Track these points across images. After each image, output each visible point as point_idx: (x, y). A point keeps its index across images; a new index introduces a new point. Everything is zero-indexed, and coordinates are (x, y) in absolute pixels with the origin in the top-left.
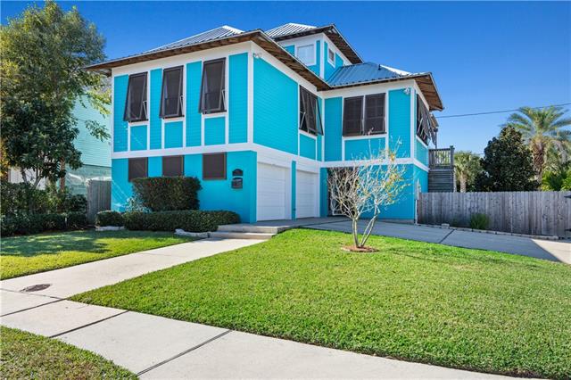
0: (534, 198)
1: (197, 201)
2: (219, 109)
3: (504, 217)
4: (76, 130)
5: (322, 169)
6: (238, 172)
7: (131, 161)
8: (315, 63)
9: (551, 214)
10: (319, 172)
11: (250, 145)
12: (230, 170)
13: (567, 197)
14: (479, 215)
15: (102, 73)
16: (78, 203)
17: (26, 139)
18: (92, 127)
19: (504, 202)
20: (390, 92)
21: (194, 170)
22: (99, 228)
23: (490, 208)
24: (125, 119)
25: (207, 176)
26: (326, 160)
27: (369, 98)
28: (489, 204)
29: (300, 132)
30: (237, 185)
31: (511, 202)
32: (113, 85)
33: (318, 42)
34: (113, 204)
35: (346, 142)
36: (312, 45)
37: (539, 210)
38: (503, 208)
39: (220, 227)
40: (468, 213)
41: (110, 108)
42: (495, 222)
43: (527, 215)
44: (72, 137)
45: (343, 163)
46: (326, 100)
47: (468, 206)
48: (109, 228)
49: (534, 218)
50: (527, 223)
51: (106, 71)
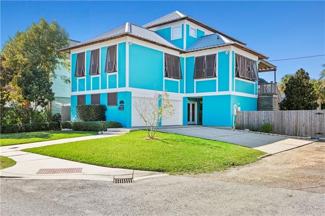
0: (299, 114)
1: (105, 116)
2: (113, 71)
3: (282, 126)
4: (52, 83)
5: (184, 98)
6: (122, 102)
7: (79, 96)
8: (181, 37)
9: (308, 124)
10: (182, 99)
11: (127, 89)
12: (119, 101)
13: (317, 114)
14: (269, 124)
15: (67, 52)
16: (57, 118)
17: (29, 88)
18: (64, 79)
19: (282, 117)
20: (219, 53)
21: (104, 101)
22: (63, 130)
23: (274, 120)
24: (75, 75)
25: (109, 104)
26: (186, 93)
27: (208, 57)
28: (274, 117)
29: (165, 78)
30: (121, 108)
31: (286, 117)
32: (71, 58)
33: (183, 25)
34: (71, 118)
35: (197, 82)
36: (180, 27)
37: (301, 121)
38: (282, 119)
39: (108, 129)
40: (263, 123)
41: (70, 68)
42: (277, 129)
43: (295, 124)
44: (50, 86)
45: (195, 95)
46: (186, 58)
47: (263, 119)
48: (66, 129)
49: (299, 126)
50: (295, 129)
51: (69, 51)
